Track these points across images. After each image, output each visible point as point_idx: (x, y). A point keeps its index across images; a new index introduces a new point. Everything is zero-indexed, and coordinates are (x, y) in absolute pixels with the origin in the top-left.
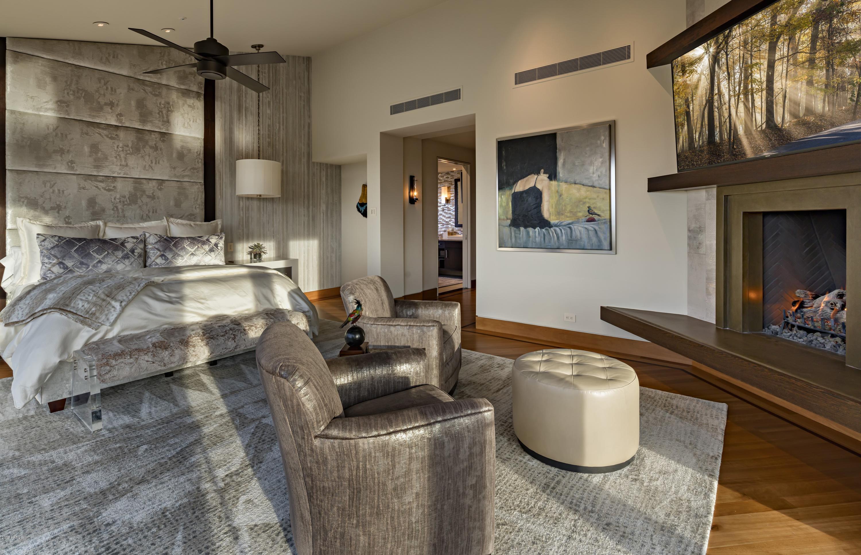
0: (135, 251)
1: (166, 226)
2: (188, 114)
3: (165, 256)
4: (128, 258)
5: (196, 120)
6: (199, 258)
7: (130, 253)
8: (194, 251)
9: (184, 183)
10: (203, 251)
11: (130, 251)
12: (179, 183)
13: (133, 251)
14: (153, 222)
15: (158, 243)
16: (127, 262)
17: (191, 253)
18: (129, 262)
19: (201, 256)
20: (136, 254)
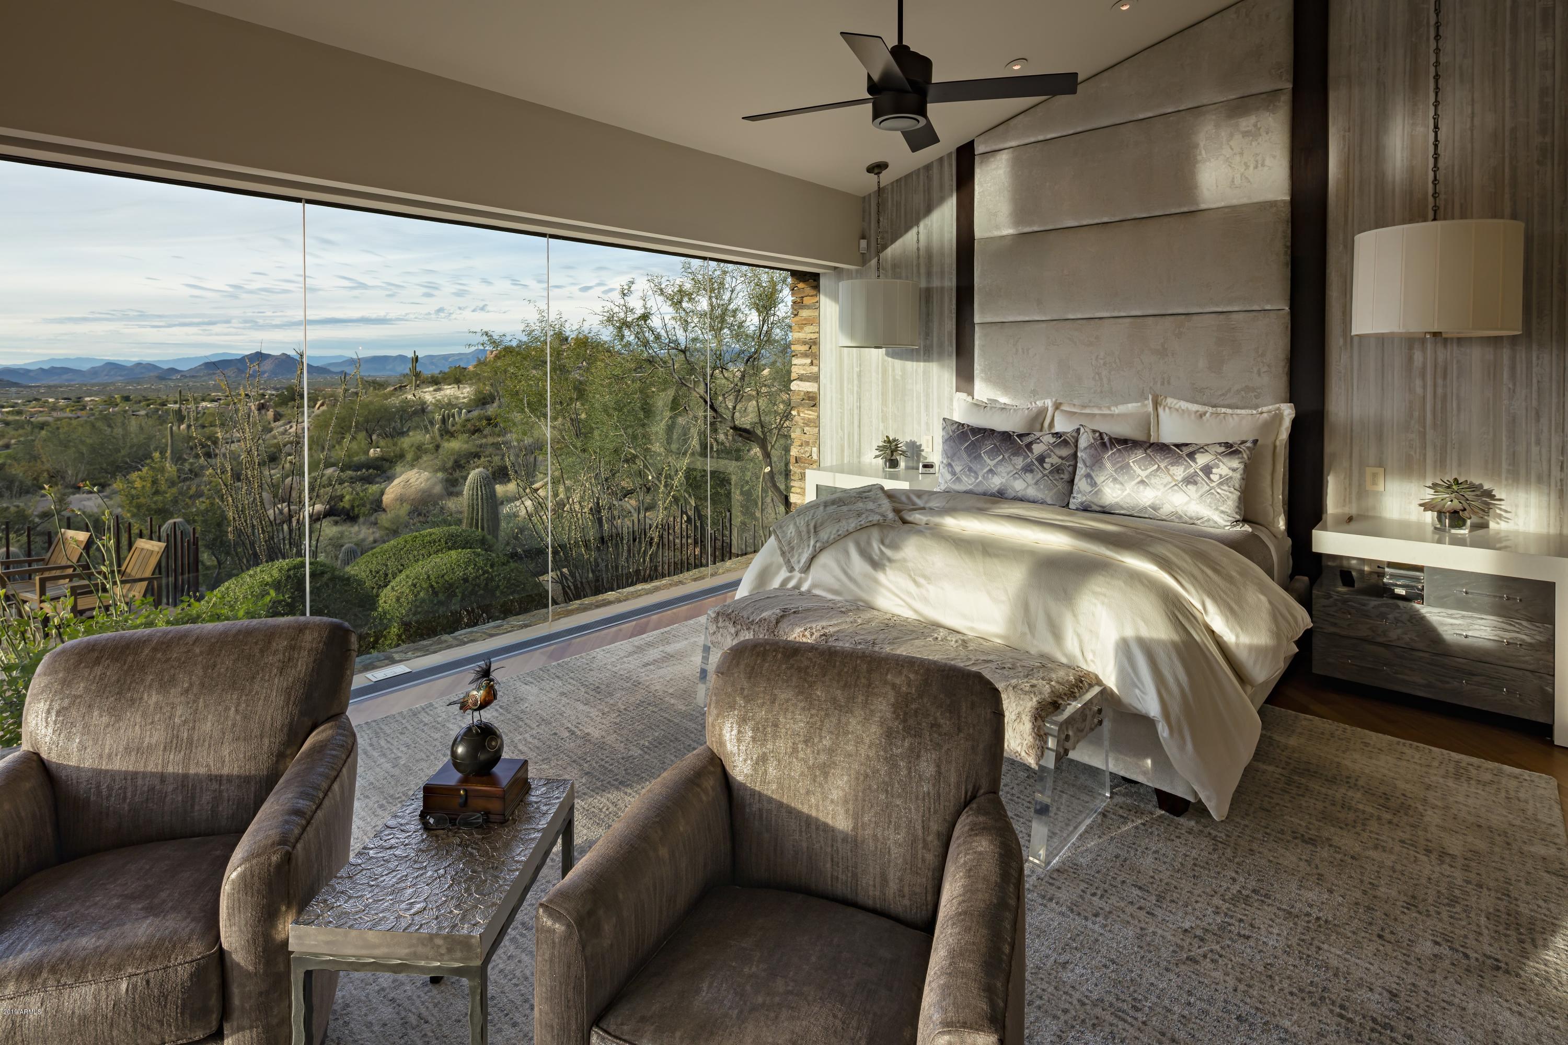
0: (1047, 460)
1: (1149, 415)
2: (1241, 154)
3: (1092, 478)
4: (1032, 471)
5: (1264, 160)
6: (1159, 494)
7: (1036, 463)
8: (1147, 477)
9: (1234, 316)
10: (1169, 479)
11: (1036, 459)
12: (1222, 317)
13: (1041, 459)
14: (1130, 405)
15: (1088, 451)
16: (1029, 476)
17: (1140, 479)
18: (1033, 478)
19: (1163, 489)
20: (1047, 466)
